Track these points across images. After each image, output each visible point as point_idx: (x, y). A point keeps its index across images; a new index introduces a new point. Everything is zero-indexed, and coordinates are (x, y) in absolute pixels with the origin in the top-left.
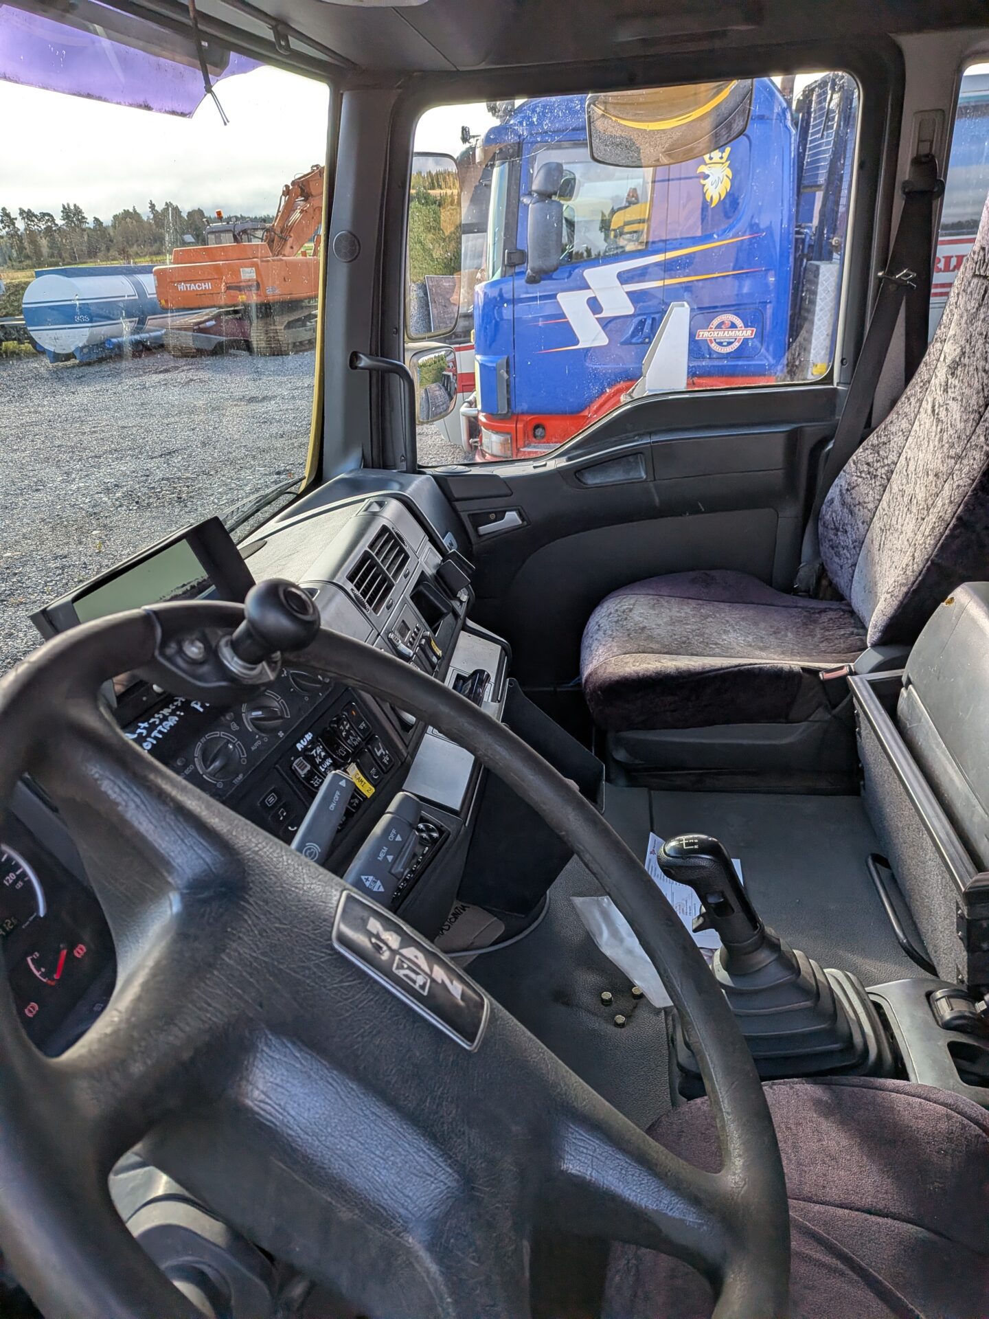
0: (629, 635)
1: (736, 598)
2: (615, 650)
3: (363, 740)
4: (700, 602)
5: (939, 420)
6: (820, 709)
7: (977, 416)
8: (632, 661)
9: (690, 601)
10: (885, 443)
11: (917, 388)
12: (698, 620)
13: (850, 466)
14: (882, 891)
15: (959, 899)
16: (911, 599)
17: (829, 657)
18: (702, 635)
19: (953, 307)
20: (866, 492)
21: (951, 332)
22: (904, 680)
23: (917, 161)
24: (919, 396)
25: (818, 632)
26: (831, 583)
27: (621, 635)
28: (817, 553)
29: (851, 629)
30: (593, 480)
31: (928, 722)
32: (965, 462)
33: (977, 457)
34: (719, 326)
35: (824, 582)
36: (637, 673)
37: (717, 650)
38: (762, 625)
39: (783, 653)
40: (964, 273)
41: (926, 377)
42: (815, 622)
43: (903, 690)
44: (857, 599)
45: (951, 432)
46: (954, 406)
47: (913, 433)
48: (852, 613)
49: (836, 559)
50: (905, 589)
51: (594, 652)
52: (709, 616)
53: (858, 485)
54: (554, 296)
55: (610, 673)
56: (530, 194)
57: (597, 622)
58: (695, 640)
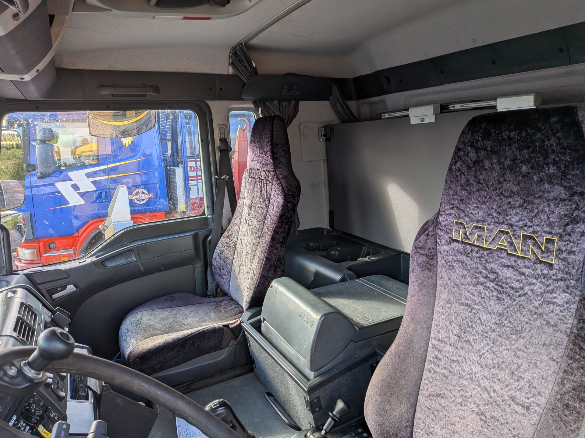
0: (144, 330)
1: (186, 303)
2: (140, 338)
3: (43, 411)
4: (171, 308)
5: (249, 225)
6: (232, 340)
7: (263, 223)
8: (150, 341)
9: (167, 309)
10: (231, 235)
11: (238, 215)
12: (173, 316)
13: (219, 244)
14: (274, 406)
15: (305, 394)
16: (257, 289)
17: (230, 318)
18: (177, 322)
19: (244, 187)
20: (228, 253)
21: (246, 196)
22: (262, 319)
23: (221, 140)
24: (240, 217)
25: (222, 309)
26: (221, 289)
27: (141, 331)
28: (214, 279)
29: (234, 306)
30: (110, 265)
31: (275, 333)
32: (263, 238)
33: (267, 236)
34: (137, 193)
35: (219, 290)
36: (155, 345)
37: (186, 327)
38: (200, 312)
39: (212, 321)
40: (246, 176)
41: (240, 211)
42: (220, 306)
43: (262, 324)
44: (233, 294)
45: (255, 229)
46: (254, 220)
47: (240, 230)
48: (232, 299)
49: (222, 280)
50: (254, 286)
51: (129, 342)
52: (177, 314)
53: (224, 251)
54: (53, 184)
55: (141, 349)
56: (35, 141)
57: (126, 328)
58: (175, 325)
